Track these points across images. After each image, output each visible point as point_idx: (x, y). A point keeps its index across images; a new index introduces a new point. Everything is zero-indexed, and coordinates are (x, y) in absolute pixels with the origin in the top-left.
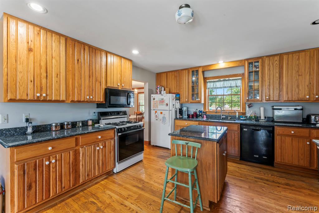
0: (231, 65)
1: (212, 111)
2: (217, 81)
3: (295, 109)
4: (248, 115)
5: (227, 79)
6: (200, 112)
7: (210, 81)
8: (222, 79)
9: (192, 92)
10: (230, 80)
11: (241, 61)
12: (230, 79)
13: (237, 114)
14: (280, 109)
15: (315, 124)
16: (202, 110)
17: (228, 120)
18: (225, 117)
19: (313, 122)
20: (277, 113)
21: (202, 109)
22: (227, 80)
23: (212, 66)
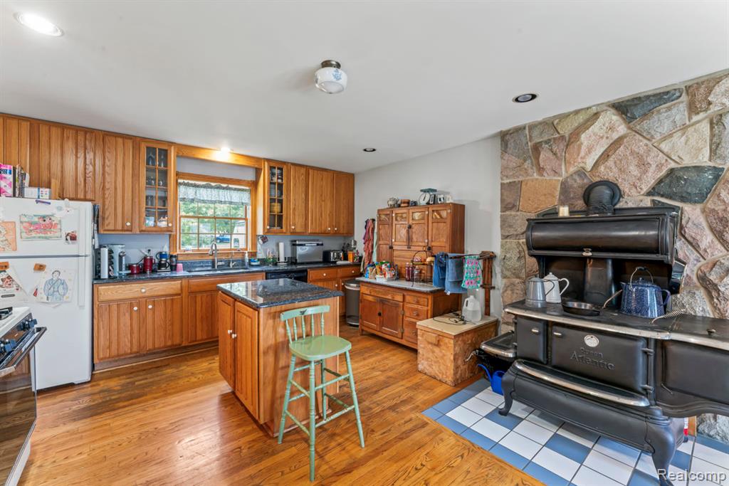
0: (242, 162)
1: (191, 252)
2: (204, 187)
3: (318, 245)
4: (261, 255)
5: (224, 185)
6: (161, 255)
7: (186, 181)
8: (213, 184)
9: (147, 204)
10: (230, 189)
11: (258, 160)
12: (230, 186)
13: (247, 255)
14: (304, 245)
15: (333, 262)
16: (164, 250)
17: (231, 269)
18: (223, 263)
19: (332, 260)
20: (300, 250)
21: (166, 249)
22: (224, 188)
23: (202, 150)
